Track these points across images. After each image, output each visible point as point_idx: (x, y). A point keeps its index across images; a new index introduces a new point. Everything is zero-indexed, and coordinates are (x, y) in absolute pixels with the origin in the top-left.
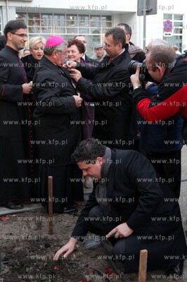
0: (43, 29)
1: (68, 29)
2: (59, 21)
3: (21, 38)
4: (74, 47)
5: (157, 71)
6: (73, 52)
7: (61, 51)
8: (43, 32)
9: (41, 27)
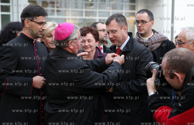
0: (58, 11)
1: (86, 12)
2: (76, 3)
3: (40, 27)
4: (90, 36)
5: (176, 79)
6: (89, 41)
7: (76, 39)
8: (58, 15)
9: (56, 9)
